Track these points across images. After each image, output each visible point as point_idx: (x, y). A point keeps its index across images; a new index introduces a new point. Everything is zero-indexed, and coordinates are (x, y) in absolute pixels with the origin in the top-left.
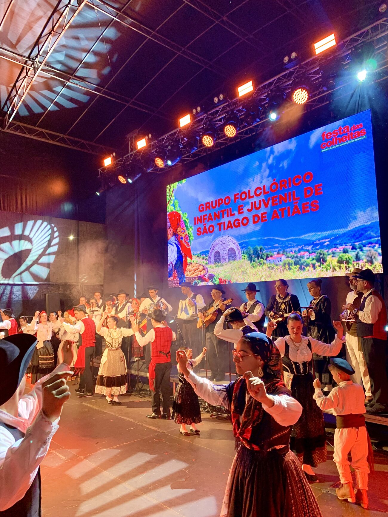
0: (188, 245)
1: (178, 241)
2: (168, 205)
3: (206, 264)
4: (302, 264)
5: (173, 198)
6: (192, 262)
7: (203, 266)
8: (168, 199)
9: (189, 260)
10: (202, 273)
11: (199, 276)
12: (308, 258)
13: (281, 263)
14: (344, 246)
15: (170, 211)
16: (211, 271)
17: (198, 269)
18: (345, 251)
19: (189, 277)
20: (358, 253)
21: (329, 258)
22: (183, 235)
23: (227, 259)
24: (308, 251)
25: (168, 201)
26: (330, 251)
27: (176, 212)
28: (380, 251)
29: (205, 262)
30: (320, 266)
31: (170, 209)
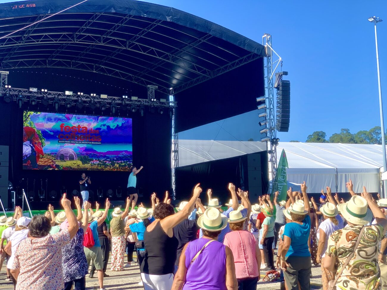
0: (42, 148)
1: (32, 144)
2: (24, 122)
3: (54, 159)
4: (106, 165)
5: (29, 120)
6: (44, 157)
7: (52, 160)
8: (25, 119)
9: (41, 156)
10: (51, 164)
11: (48, 165)
12: (108, 163)
13: (97, 164)
14: (121, 161)
15: (25, 126)
16: (57, 163)
17: (48, 161)
18: (121, 163)
19: (41, 164)
20: (125, 164)
21: (116, 164)
22: (37, 142)
23: (68, 159)
24: (108, 161)
25: (24, 120)
26: (116, 162)
27: (31, 128)
28: (132, 164)
29: (54, 158)
30: (112, 167)
31: (26, 124)
